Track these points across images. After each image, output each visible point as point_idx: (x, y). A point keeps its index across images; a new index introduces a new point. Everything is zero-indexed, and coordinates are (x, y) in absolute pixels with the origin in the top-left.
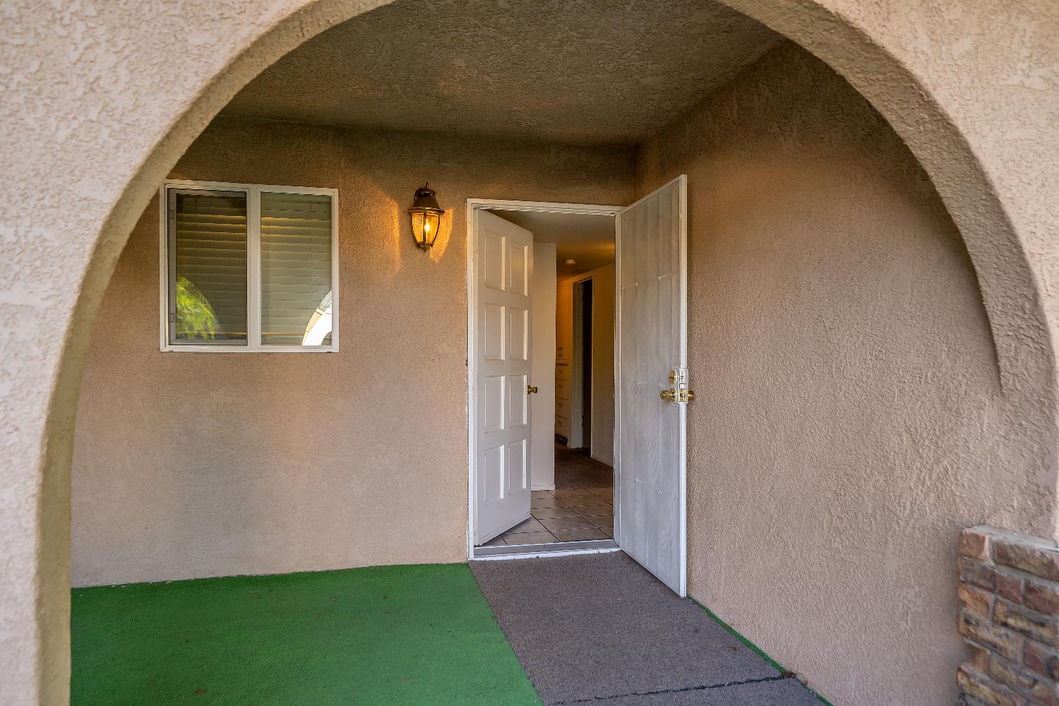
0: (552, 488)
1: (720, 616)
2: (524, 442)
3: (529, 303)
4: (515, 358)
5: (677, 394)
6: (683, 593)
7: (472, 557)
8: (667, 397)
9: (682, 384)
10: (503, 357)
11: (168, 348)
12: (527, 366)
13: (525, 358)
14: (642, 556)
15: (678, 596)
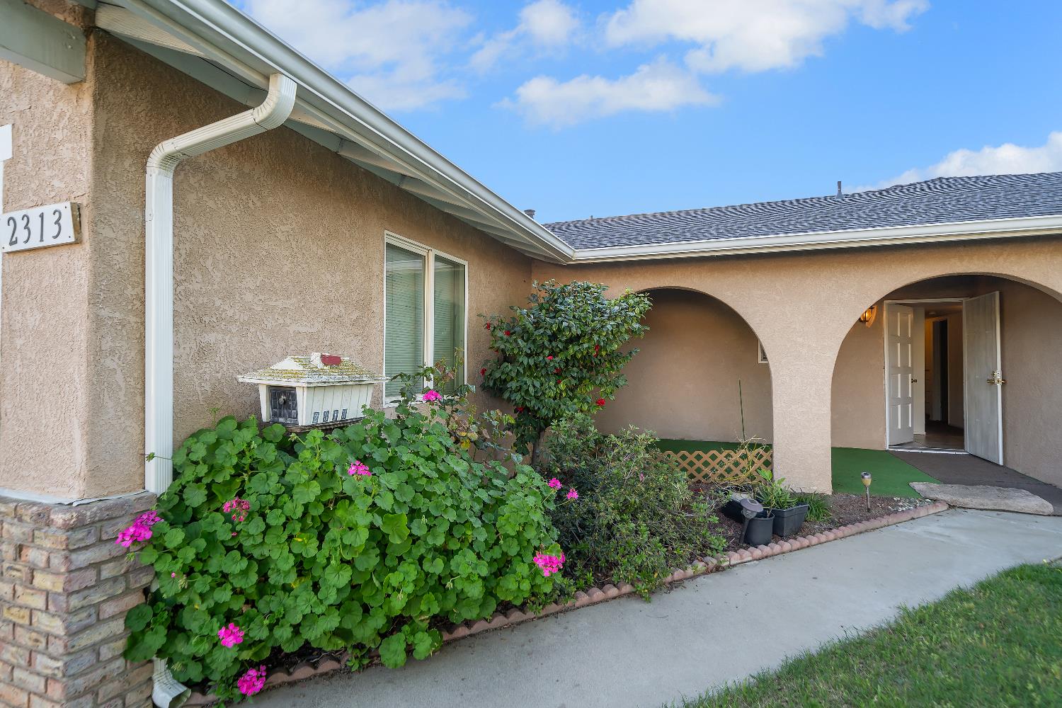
0: (925, 433)
1: (1020, 471)
2: (910, 405)
3: (911, 341)
4: (905, 365)
5: (996, 381)
6: (1001, 463)
7: (887, 448)
8: (992, 382)
9: (998, 375)
10: (899, 366)
11: (761, 362)
12: (911, 370)
13: (910, 366)
14: (981, 453)
15: (999, 465)
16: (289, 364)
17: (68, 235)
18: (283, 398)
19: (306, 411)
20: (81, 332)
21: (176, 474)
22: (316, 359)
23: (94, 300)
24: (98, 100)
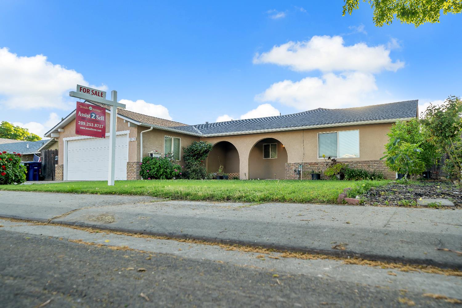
16: (152, 151)
17: (135, 140)
18: (152, 155)
19: (154, 156)
20: (136, 148)
21: (143, 161)
22: (155, 151)
23: (137, 145)
24: (137, 128)
